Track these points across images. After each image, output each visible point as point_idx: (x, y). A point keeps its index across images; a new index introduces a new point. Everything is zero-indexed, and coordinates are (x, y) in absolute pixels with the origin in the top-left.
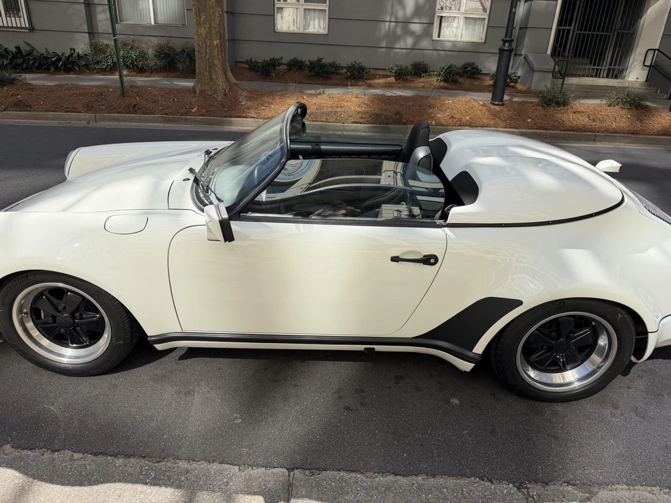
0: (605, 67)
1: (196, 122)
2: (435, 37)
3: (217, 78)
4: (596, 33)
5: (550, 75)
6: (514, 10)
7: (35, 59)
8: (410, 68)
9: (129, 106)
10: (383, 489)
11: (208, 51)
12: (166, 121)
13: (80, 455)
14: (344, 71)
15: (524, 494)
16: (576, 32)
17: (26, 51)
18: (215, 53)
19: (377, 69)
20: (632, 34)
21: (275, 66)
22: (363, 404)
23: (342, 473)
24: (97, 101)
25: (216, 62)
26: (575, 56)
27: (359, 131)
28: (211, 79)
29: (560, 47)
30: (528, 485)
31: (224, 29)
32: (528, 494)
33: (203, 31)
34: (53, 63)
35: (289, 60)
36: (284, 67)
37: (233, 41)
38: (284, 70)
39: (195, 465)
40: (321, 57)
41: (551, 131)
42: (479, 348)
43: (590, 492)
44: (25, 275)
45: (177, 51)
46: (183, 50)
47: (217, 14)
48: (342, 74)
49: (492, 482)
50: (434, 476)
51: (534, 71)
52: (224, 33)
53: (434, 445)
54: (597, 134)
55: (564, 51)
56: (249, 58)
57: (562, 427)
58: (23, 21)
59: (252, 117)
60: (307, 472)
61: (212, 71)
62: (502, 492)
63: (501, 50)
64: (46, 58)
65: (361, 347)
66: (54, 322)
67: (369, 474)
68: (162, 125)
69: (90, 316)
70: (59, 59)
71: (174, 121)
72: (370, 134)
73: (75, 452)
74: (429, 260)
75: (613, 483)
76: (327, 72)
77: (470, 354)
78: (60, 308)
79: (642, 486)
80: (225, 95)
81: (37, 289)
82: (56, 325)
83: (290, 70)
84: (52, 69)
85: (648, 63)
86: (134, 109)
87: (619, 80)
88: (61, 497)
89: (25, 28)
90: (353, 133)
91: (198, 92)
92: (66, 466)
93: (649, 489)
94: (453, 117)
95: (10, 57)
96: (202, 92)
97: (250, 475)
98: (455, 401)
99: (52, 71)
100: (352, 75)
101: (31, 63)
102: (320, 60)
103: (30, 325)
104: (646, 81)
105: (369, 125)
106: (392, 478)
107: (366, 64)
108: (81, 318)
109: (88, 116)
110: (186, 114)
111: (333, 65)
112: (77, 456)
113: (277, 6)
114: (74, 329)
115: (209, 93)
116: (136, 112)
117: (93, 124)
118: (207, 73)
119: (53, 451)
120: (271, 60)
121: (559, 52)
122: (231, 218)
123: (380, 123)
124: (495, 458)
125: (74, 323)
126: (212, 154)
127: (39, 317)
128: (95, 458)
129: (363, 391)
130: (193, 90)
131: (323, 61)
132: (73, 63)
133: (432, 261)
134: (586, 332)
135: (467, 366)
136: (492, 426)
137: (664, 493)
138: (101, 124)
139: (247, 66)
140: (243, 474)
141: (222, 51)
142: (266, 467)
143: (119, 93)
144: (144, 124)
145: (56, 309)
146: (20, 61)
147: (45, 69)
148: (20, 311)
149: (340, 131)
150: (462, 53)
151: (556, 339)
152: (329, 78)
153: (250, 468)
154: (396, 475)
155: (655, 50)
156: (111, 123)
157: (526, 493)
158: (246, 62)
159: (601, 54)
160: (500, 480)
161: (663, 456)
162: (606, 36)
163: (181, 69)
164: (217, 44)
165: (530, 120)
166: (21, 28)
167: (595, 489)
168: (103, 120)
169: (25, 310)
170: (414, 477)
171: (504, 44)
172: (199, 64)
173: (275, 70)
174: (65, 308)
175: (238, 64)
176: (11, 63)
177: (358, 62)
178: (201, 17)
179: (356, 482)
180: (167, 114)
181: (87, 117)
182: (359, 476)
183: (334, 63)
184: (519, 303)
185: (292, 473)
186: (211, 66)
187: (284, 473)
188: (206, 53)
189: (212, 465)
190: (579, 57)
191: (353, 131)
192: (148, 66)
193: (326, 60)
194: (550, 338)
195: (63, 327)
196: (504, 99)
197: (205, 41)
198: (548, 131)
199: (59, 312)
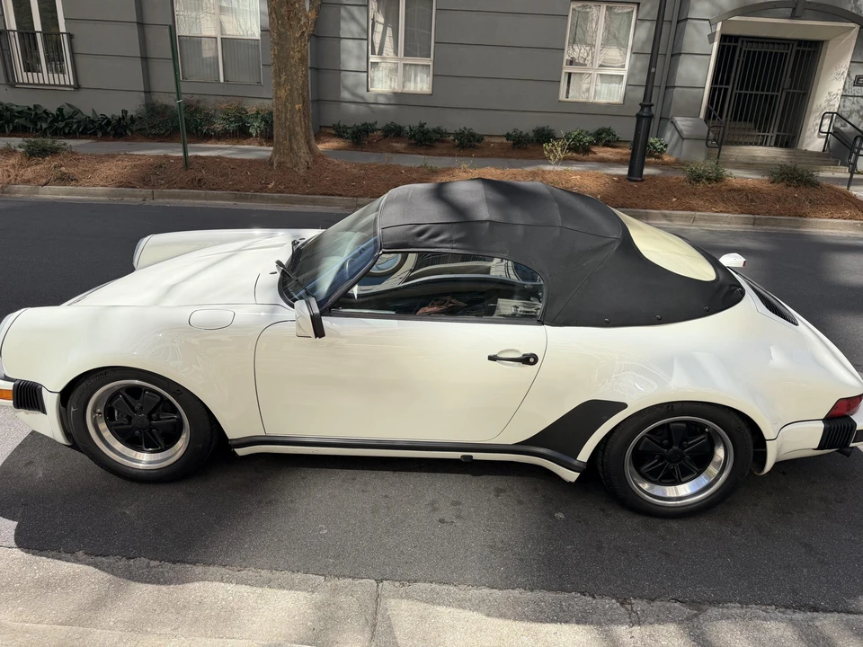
0: (773, 133)
1: (273, 200)
2: (562, 97)
3: (299, 148)
4: (760, 93)
5: (704, 143)
6: (653, 70)
7: (79, 122)
8: (531, 134)
9: (193, 180)
10: (477, 602)
11: (288, 116)
12: (236, 198)
13: (157, 563)
14: (452, 138)
15: (627, 609)
16: (735, 91)
17: (68, 113)
18: (297, 119)
19: (491, 136)
20: (804, 94)
21: (367, 132)
22: (458, 517)
23: (433, 585)
24: (155, 174)
25: (298, 129)
26: (735, 120)
28: (291, 149)
29: (716, 110)
30: (633, 601)
31: (308, 92)
32: (632, 610)
33: (283, 93)
34: (101, 127)
35: (384, 125)
36: (379, 133)
37: (318, 101)
38: (379, 136)
39: (278, 574)
40: (423, 122)
41: (700, 213)
42: (584, 455)
43: (699, 610)
44: (103, 372)
45: (250, 113)
46: (258, 113)
47: (300, 74)
48: (448, 142)
49: (594, 598)
50: (532, 590)
51: (683, 139)
52: (308, 95)
53: (534, 560)
54: (757, 216)
55: (721, 116)
56: (336, 123)
57: (675, 544)
58: (68, 79)
59: (340, 195)
60: (397, 584)
61: (293, 140)
62: (604, 607)
63: (639, 117)
64: (92, 122)
65: (457, 455)
66: (130, 422)
67: (462, 587)
68: (232, 203)
69: (167, 418)
70: (109, 123)
71: (246, 199)
73: (151, 559)
74: (529, 360)
75: (726, 602)
76: (431, 140)
77: (575, 463)
78: (137, 408)
79: (756, 604)
80: (308, 168)
81: (113, 387)
82: (131, 426)
83: (385, 136)
84: (100, 134)
85: (825, 129)
86: (199, 184)
88: (140, 602)
89: (70, 86)
91: (275, 165)
92: (143, 573)
93: (764, 607)
95: (49, 120)
96: (280, 164)
97: (337, 585)
98: (560, 515)
99: (99, 136)
100: (461, 143)
101: (74, 127)
102: (422, 126)
103: (103, 426)
104: (824, 150)
106: (486, 591)
107: (478, 130)
108: (159, 419)
109: (145, 191)
110: (261, 190)
111: (438, 131)
112: (153, 563)
113: (371, 60)
114: (150, 431)
115: (289, 165)
116: (200, 188)
117: (149, 202)
118: (287, 143)
119: (129, 558)
120: (363, 125)
121: (714, 116)
122: (323, 313)
124: (599, 574)
125: (151, 425)
126: (299, 244)
127: (112, 418)
128: (173, 566)
129: (458, 503)
130: (270, 162)
131: (426, 127)
132: (126, 127)
133: (532, 360)
134: (700, 440)
135: (572, 476)
136: (599, 541)
137: (779, 612)
138: (160, 202)
139: (333, 132)
140: (329, 584)
141: (305, 117)
142: (353, 578)
143: (180, 165)
144: (209, 202)
145: (133, 408)
146: (61, 125)
147: (91, 134)
148: (94, 411)
151: (669, 447)
152: (433, 147)
153: (336, 579)
154: (493, 588)
155: (833, 113)
156: (171, 200)
157: (630, 608)
158: (333, 127)
159: (767, 119)
160: (602, 595)
161: (783, 575)
162: (772, 96)
163: (254, 135)
164: (299, 109)
165: (674, 199)
166: (65, 86)
167: (704, 607)
168: (162, 196)
169: (99, 410)
170: (511, 590)
171: (642, 109)
172: (277, 131)
173: (368, 136)
174: (141, 408)
175: (323, 129)
176: (50, 127)
177: (468, 128)
178: (280, 77)
179: (448, 594)
180: (238, 190)
181: (142, 193)
182: (451, 588)
183: (439, 128)
184: (623, 406)
185: (380, 585)
186: (292, 134)
187: (372, 584)
188: (286, 118)
189: (296, 574)
190: (740, 120)
192: (213, 131)
193: (430, 126)
194: (661, 445)
195: (139, 429)
196: (644, 173)
197: (285, 105)
198: (698, 213)
199: (135, 412)
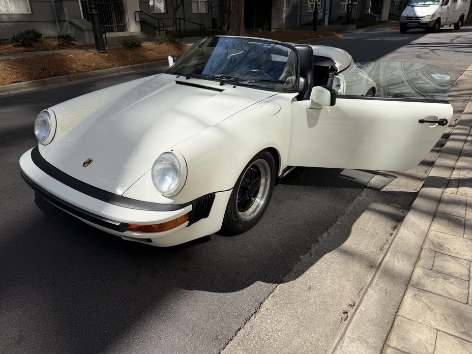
0: (115, 25)
20: (121, 3)
27: (21, 88)
41: (146, 63)
51: (84, 31)
72: (32, 89)
85: (138, 20)
87: (124, 33)
90: (18, 91)
94: (84, 65)
104: (141, 31)
105: (28, 82)
123: (34, 79)
149: (4, 91)
150: (21, 23)
155: (139, 12)
165: (130, 59)
191: (16, 89)
